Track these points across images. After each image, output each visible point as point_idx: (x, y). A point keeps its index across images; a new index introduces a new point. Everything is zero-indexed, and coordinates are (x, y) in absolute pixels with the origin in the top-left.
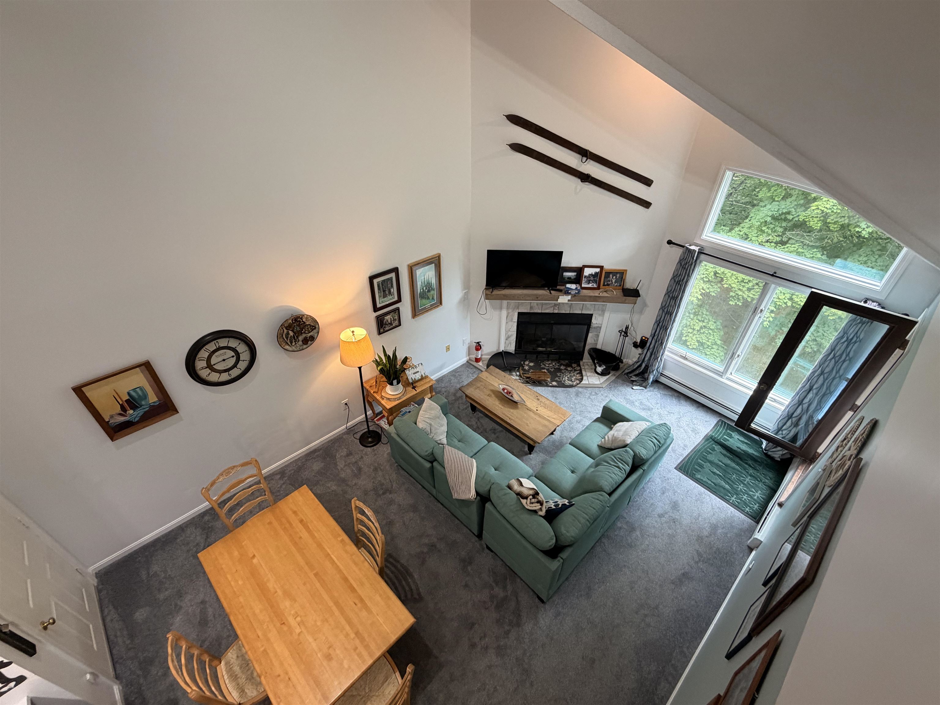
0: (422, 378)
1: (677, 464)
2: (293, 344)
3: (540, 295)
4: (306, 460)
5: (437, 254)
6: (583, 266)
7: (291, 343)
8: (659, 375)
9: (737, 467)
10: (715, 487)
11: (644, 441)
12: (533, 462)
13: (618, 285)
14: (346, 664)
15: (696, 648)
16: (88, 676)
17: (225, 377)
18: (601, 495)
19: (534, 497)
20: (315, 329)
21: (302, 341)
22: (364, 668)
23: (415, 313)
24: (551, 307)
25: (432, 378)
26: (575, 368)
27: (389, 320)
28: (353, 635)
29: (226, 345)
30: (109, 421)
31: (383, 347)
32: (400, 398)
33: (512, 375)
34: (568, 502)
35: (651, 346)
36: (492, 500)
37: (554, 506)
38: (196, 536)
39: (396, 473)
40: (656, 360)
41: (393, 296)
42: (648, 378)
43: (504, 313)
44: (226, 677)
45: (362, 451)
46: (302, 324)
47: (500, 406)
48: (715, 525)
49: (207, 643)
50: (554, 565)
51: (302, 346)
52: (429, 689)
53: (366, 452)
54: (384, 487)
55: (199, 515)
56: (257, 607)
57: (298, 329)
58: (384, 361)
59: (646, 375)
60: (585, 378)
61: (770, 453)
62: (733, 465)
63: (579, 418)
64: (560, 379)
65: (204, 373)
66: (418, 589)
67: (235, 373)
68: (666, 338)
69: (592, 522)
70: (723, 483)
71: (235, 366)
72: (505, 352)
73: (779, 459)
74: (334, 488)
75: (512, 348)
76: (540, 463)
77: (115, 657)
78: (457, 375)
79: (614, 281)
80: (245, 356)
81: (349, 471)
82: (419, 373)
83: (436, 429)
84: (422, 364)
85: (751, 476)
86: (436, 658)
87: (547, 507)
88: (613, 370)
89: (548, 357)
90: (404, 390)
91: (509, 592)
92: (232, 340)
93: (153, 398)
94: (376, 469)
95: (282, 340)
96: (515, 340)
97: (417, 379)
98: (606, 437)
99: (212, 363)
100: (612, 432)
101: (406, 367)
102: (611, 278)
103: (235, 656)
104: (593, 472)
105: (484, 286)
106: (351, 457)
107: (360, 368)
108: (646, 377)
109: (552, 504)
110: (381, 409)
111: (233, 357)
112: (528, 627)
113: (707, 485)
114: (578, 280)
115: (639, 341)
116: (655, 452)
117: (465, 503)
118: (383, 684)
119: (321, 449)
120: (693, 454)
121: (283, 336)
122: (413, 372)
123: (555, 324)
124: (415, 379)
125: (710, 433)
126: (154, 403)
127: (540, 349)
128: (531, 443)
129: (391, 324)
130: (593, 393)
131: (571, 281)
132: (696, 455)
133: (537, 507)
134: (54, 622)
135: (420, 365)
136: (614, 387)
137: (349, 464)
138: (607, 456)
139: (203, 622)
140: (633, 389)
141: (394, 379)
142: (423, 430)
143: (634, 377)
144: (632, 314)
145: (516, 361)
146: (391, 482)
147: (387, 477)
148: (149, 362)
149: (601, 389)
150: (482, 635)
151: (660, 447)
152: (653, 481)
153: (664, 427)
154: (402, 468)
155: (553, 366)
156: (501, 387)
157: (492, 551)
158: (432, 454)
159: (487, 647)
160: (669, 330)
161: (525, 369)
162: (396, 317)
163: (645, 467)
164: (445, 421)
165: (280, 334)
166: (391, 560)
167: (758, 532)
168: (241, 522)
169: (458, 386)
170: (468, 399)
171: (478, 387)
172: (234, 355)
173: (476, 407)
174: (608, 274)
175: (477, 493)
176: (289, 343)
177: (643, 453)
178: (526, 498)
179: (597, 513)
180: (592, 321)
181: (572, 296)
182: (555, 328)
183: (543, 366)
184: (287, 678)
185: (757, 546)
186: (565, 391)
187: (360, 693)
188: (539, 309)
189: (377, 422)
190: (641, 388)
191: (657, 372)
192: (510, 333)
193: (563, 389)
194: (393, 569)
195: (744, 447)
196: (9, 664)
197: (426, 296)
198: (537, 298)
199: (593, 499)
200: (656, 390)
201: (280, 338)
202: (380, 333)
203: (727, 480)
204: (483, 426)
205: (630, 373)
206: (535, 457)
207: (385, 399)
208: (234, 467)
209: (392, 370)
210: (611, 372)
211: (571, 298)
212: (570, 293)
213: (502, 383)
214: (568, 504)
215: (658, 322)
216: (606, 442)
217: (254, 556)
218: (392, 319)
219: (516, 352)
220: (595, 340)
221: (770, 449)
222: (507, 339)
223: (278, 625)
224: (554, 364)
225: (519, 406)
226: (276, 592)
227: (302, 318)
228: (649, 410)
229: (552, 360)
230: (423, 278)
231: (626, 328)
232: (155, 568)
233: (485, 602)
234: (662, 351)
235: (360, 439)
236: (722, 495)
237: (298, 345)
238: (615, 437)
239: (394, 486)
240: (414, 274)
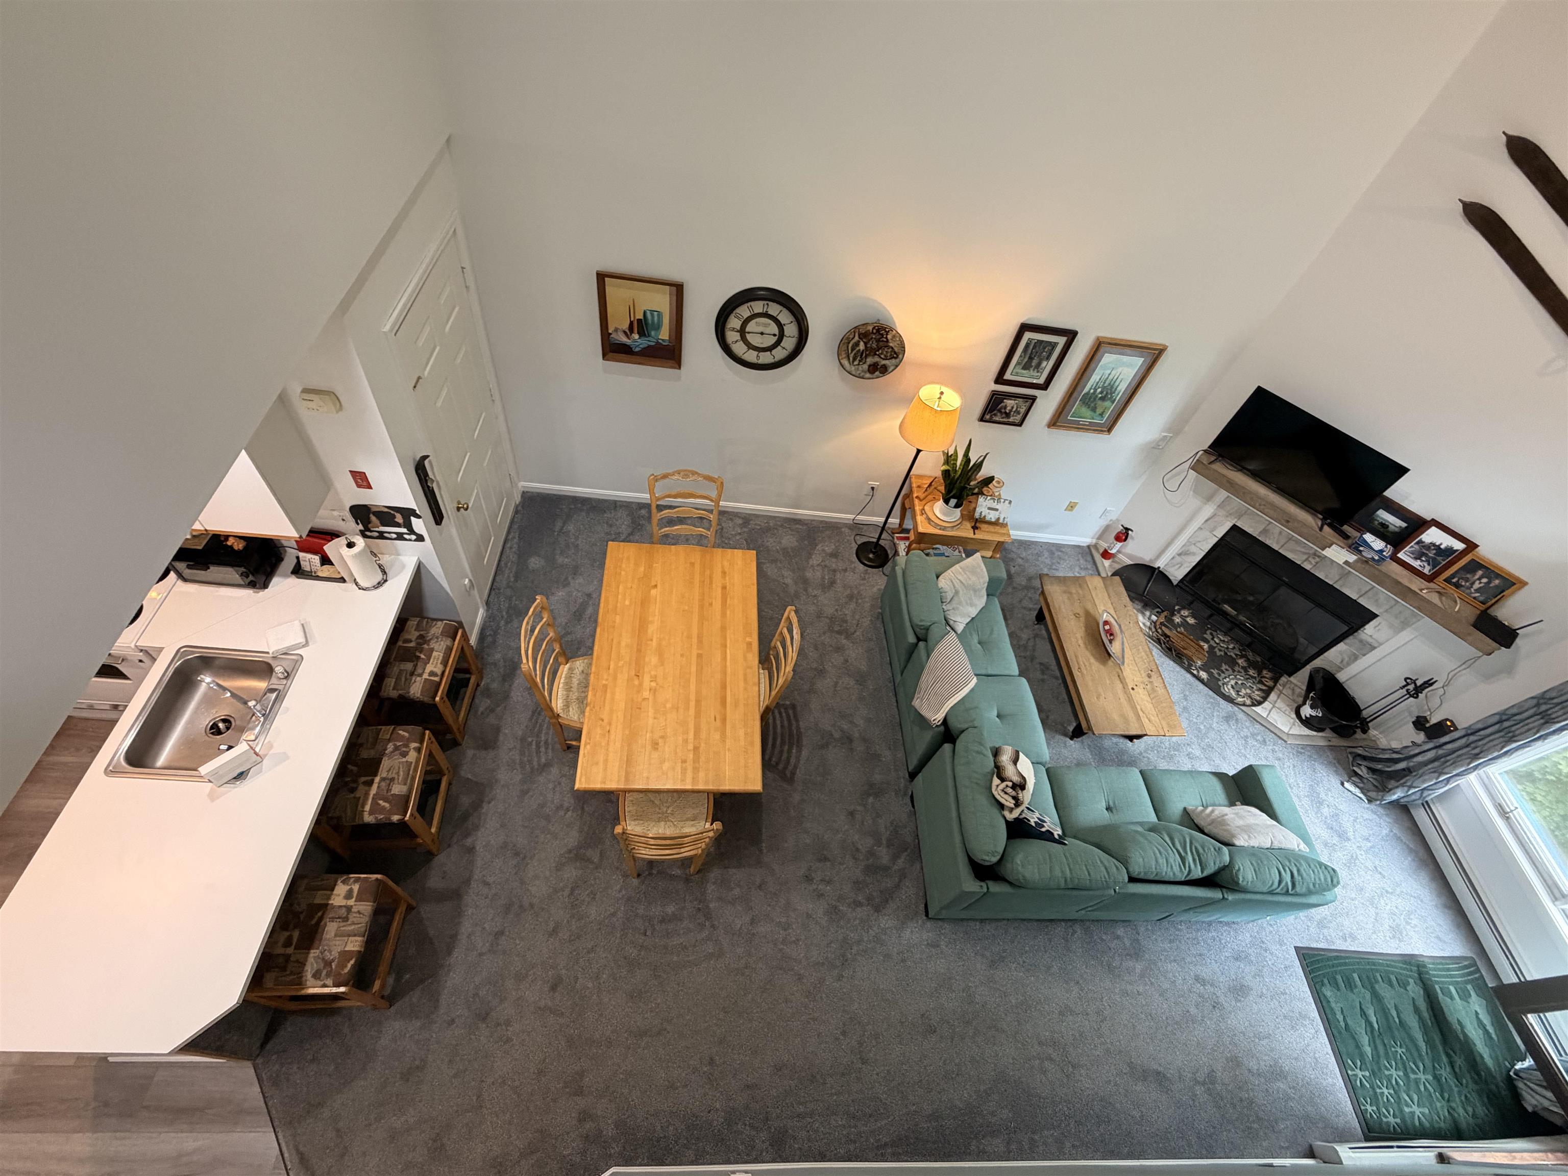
0: (996, 523)
1: (1307, 945)
2: (856, 363)
3: (1296, 520)
4: (782, 526)
5: (1161, 345)
6: (1433, 519)
7: (854, 359)
8: (1420, 802)
9: (1422, 1045)
10: (1343, 1031)
11: (1265, 863)
12: (1065, 752)
13: (1481, 599)
14: (666, 766)
15: (1085, 1158)
16: (467, 581)
17: (751, 356)
18: (1117, 868)
19: (1014, 787)
20: (896, 358)
21: (870, 366)
22: (679, 786)
23: (1057, 421)
24: (1305, 553)
25: (1011, 532)
26: (1263, 680)
27: (1009, 408)
28: (691, 747)
29: (775, 315)
30: (611, 334)
31: (970, 441)
32: (944, 528)
33: (1143, 614)
34: (1058, 835)
35: (1449, 746)
36: (957, 743)
37: (1036, 822)
38: (623, 523)
39: (871, 620)
40: (1436, 775)
41: (1039, 374)
42: (1390, 790)
43: (1209, 510)
44: (562, 681)
45: (852, 562)
46: (883, 341)
47: (1080, 642)
48: (1282, 1071)
49: (569, 638)
50: (972, 886)
51: (865, 372)
52: (731, 873)
53: (855, 567)
54: (845, 625)
55: (639, 503)
56: (626, 640)
57: (874, 346)
58: (958, 463)
59: (1392, 783)
60: (1266, 704)
61: (1520, 1085)
62: (1419, 1036)
63: (1197, 752)
64: (1220, 675)
65: (732, 337)
66: (795, 767)
67: (766, 358)
68: (1496, 754)
69: (1070, 886)
70: (1365, 1040)
71: (770, 349)
72: (1161, 572)
73: (1530, 1109)
74: (789, 581)
75: (1177, 574)
76: (1075, 762)
77: (495, 584)
78: (1057, 553)
79: (1477, 585)
80: (789, 343)
81: (818, 574)
82: (997, 513)
83: (960, 603)
84: (1010, 502)
85: (1436, 1077)
86: (761, 851)
87: (1024, 816)
88: (1334, 730)
89: (1231, 630)
90: (959, 522)
91: (896, 867)
92: (785, 312)
93: (664, 334)
94: (851, 597)
95: (844, 348)
96: (1194, 564)
97: (988, 518)
98: (1210, 809)
99: (747, 329)
100: (1226, 810)
101: (985, 493)
102: (1477, 577)
103: (581, 669)
104: (1137, 832)
105: (1206, 447)
106: (834, 560)
107: (919, 451)
108: (1390, 787)
109: (1034, 818)
110: (911, 527)
111: (775, 335)
112: (886, 921)
113: (1330, 1016)
114: (1397, 540)
115: (1434, 721)
116: (1271, 893)
117: (922, 721)
118: (687, 819)
119: (806, 524)
120: (1353, 958)
121: (849, 343)
122: (989, 506)
123: (1287, 584)
124: (985, 516)
125: (1426, 960)
126: (663, 340)
127: (1227, 608)
128: (1084, 725)
129: (1008, 415)
130: (1259, 738)
131: (1382, 532)
132: (1358, 963)
133: (1010, 803)
134: (466, 509)
135: (1007, 502)
136: (1310, 757)
137: (826, 566)
138: (1180, 831)
139: (578, 615)
140: (1342, 784)
141: (954, 497)
142: (940, 591)
143: (1365, 770)
144: (1464, 666)
145: (1168, 597)
146: (857, 626)
147: (857, 617)
148: (682, 285)
149: (1280, 742)
150: (827, 878)
151: (1287, 893)
152: (1235, 931)
153: (1326, 873)
154: (882, 618)
155: (1227, 648)
156: (1105, 617)
157: (913, 807)
158: (927, 629)
159: (822, 895)
160: (1514, 745)
161: (1173, 620)
162: (1023, 410)
163: (1231, 897)
164: (981, 601)
165: (848, 338)
166: (791, 712)
167: (1350, 1148)
168: (667, 540)
169: (1045, 571)
170: (1042, 599)
171: (1070, 593)
172: (777, 334)
173: (1044, 618)
174: (1476, 566)
175: (945, 722)
176: (851, 359)
177: (1246, 873)
178: (1003, 780)
179: (1088, 882)
180: (1367, 627)
181: (1359, 559)
182: (1283, 591)
183: (1208, 636)
184: (608, 728)
185: (1326, 1160)
186: (1211, 698)
187: (662, 807)
188: (1277, 543)
189: (896, 540)
190: (1361, 796)
191: (1418, 794)
192: (1193, 549)
193: (1211, 693)
194: (786, 723)
195: (1475, 1034)
196: (419, 517)
197: (1092, 405)
198: (1287, 521)
199: (1099, 862)
200: (1388, 820)
201: (844, 344)
202: (982, 419)
203: (1378, 1042)
204: (1034, 650)
205: (1364, 758)
206: (1074, 749)
207: (924, 516)
208: (697, 473)
209: (960, 483)
210: (1328, 730)
211: (1356, 561)
212: (1361, 551)
213: (1112, 612)
214: (1056, 837)
215: (1504, 717)
216: (1203, 815)
217: (656, 586)
218: (1014, 409)
219: (1181, 584)
220: (1342, 661)
221: (1529, 1080)
222: (1179, 555)
223: (633, 673)
224: (1231, 646)
225: (1110, 663)
226: (652, 640)
227: (887, 333)
228: (1340, 836)
229: (1233, 639)
230: (1109, 372)
231: (1425, 683)
232: (571, 527)
233: (858, 850)
234: (1464, 769)
235: (859, 546)
236: (1343, 1050)
237: (860, 368)
238: (1224, 820)
239: (858, 633)
240: (1097, 357)
